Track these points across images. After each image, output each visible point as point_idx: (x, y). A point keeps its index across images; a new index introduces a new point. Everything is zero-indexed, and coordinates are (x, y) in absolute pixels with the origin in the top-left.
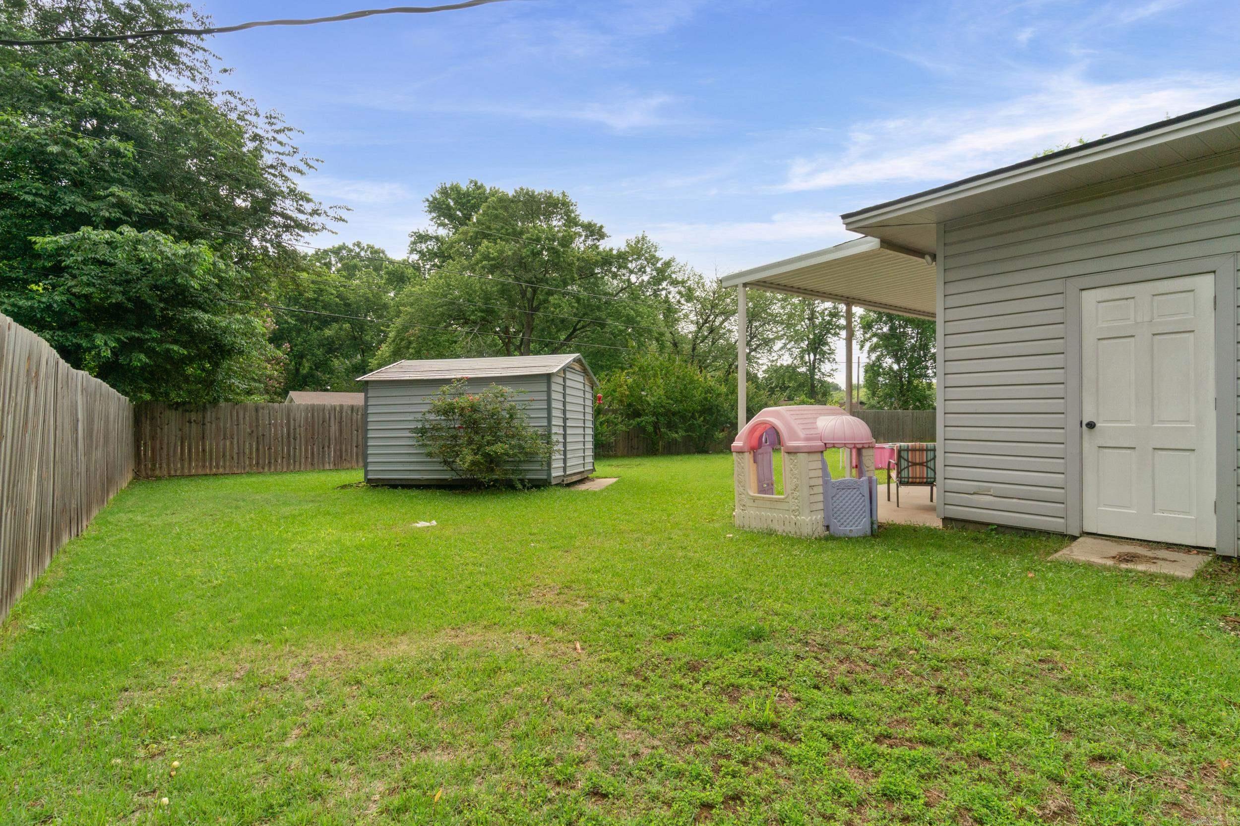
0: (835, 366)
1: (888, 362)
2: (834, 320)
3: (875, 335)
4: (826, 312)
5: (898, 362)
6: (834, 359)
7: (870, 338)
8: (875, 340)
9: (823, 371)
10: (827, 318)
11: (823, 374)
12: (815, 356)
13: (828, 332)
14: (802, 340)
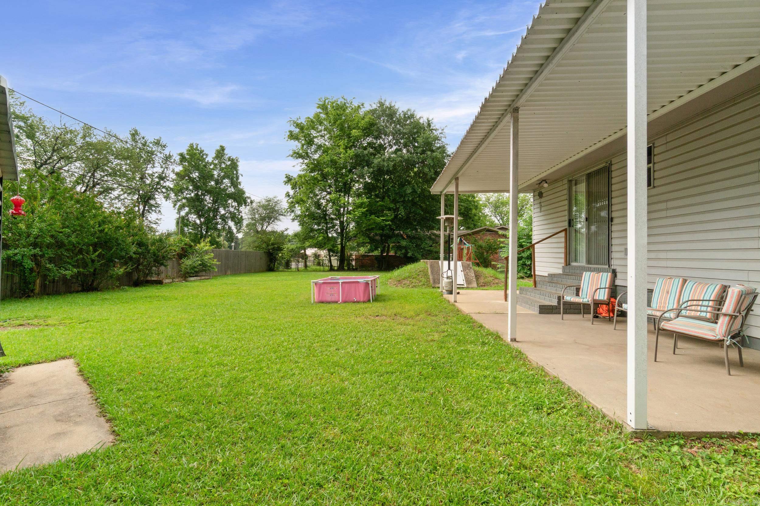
0: (160, 217)
1: (193, 217)
2: (162, 182)
3: (184, 198)
4: (156, 175)
5: (199, 217)
6: (160, 211)
7: (181, 200)
8: (184, 201)
9: (149, 219)
10: (157, 180)
11: (150, 222)
12: (144, 207)
13: (156, 189)
14: (134, 194)
